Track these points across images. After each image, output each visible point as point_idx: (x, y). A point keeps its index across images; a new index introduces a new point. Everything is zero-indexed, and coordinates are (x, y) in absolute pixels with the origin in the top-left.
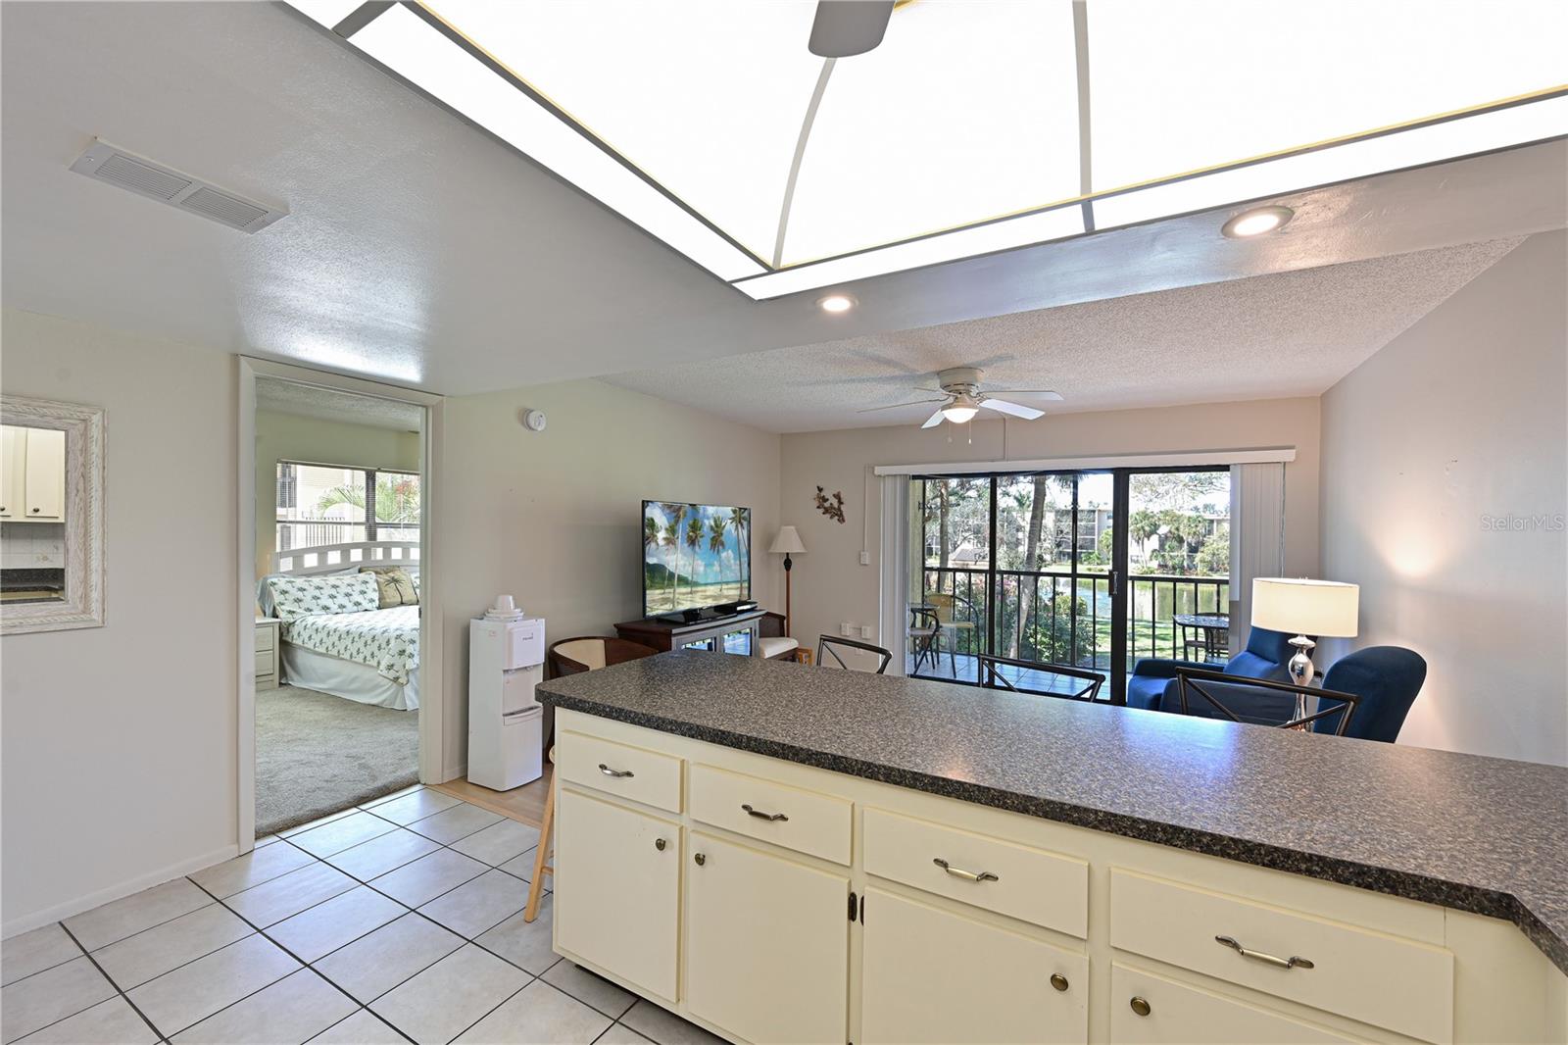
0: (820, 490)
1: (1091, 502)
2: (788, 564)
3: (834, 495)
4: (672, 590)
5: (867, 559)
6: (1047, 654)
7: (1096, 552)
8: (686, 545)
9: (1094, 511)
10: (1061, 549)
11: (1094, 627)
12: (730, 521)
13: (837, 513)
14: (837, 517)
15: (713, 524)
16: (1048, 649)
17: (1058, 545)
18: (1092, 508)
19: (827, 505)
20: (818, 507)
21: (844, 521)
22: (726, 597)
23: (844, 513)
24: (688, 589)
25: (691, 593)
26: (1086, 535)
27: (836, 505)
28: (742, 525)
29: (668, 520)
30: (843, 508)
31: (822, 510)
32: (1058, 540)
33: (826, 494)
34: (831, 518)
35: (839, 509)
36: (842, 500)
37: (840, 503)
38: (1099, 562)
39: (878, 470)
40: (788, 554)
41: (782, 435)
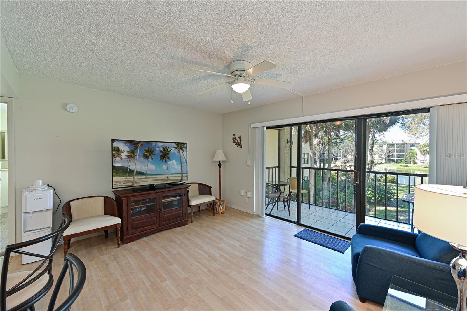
0: (234, 135)
1: (403, 141)
2: (220, 165)
3: (238, 137)
4: (132, 177)
5: (249, 163)
6: (373, 199)
7: (405, 159)
8: (142, 158)
9: (404, 144)
10: (389, 158)
11: (397, 188)
12: (173, 149)
13: (239, 144)
14: (239, 146)
15: (162, 149)
16: (374, 197)
17: (388, 157)
18: (403, 143)
19: (236, 141)
20: (233, 142)
21: (242, 148)
22: (170, 180)
23: (242, 145)
24: (145, 177)
25: (146, 178)
26: (401, 152)
27: (239, 142)
28: (183, 150)
29: (129, 148)
30: (242, 142)
31: (235, 143)
32: (388, 155)
33: (237, 137)
34: (237, 146)
35: (240, 143)
36: (241, 139)
37: (240, 140)
38: (406, 163)
39: (253, 126)
40: (220, 161)
41: (223, 114)
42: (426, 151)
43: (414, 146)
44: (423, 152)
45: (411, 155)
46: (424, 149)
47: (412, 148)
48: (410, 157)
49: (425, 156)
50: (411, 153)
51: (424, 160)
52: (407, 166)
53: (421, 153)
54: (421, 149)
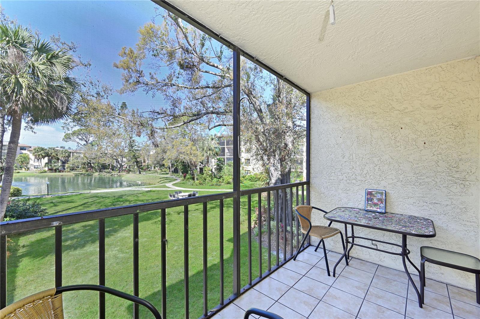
38: (16, 169)
42: (41, 156)
43: (25, 149)
44: (38, 156)
45: (23, 160)
46: (39, 153)
47: (23, 151)
48: (22, 162)
49: (40, 161)
50: (23, 157)
51: (38, 165)
52: (19, 172)
53: (36, 158)
54: (36, 153)
